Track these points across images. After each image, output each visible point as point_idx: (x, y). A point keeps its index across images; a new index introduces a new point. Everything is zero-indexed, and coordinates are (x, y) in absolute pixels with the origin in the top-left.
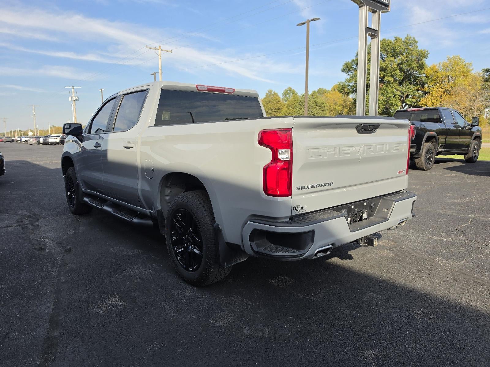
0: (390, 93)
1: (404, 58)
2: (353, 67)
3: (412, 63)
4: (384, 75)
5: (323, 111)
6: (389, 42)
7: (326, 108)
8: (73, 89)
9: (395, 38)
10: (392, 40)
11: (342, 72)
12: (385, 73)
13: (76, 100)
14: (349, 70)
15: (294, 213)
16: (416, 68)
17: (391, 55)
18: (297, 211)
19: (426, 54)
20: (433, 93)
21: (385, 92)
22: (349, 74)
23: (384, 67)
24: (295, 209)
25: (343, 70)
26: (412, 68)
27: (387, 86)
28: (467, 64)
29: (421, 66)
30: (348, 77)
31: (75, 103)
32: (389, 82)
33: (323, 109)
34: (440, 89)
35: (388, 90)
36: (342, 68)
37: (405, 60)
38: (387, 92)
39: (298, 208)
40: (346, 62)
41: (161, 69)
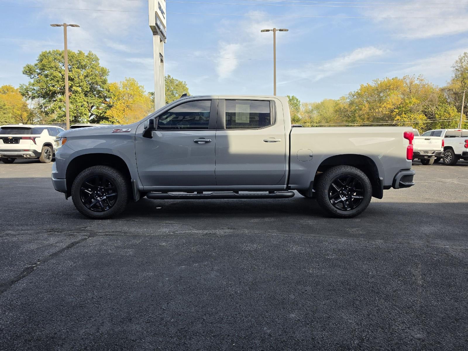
0: (79, 103)
1: (89, 72)
2: (36, 71)
3: (96, 78)
4: (72, 84)
5: (4, 113)
6: (74, 54)
7: (8, 110)
9: (79, 51)
10: (76, 52)
11: (24, 74)
12: (73, 83)
14: (31, 74)
16: (100, 83)
17: (76, 66)
19: (107, 72)
20: (117, 107)
21: (74, 101)
22: (32, 77)
23: (71, 77)
25: (25, 72)
26: (96, 82)
27: (75, 96)
28: (141, 86)
29: (104, 82)
30: (32, 81)
32: (77, 92)
33: (5, 112)
34: (123, 104)
35: (77, 99)
36: (23, 70)
37: (91, 74)
38: (76, 101)
40: (28, 64)
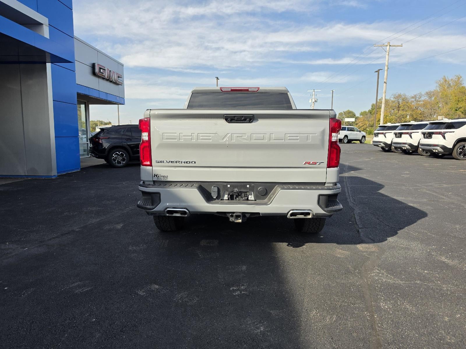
8: (314, 92)
13: (316, 101)
15: (155, 179)
18: (158, 178)
24: (156, 176)
31: (314, 104)
39: (159, 176)
41: (387, 65)
